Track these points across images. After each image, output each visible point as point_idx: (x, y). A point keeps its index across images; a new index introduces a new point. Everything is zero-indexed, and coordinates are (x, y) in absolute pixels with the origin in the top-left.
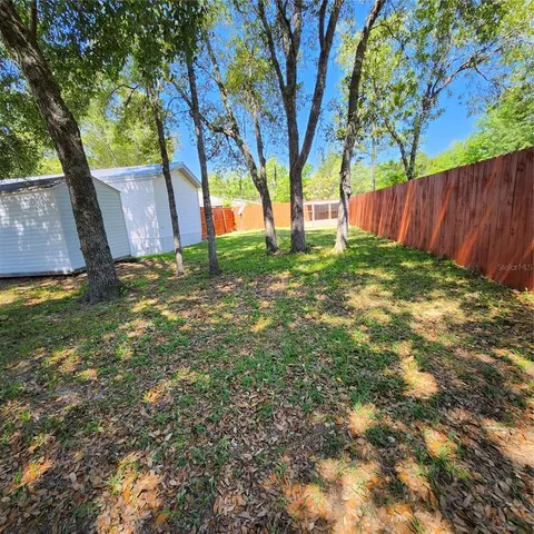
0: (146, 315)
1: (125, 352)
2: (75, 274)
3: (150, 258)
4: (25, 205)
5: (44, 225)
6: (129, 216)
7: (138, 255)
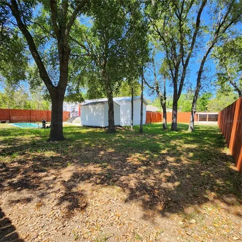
0: (119, 136)
1: (113, 140)
2: (104, 128)
3: (125, 127)
4: (97, 108)
5: (100, 113)
6: (122, 113)
7: (122, 125)
